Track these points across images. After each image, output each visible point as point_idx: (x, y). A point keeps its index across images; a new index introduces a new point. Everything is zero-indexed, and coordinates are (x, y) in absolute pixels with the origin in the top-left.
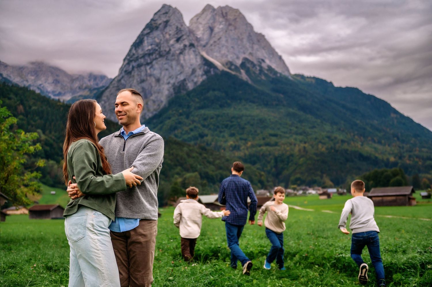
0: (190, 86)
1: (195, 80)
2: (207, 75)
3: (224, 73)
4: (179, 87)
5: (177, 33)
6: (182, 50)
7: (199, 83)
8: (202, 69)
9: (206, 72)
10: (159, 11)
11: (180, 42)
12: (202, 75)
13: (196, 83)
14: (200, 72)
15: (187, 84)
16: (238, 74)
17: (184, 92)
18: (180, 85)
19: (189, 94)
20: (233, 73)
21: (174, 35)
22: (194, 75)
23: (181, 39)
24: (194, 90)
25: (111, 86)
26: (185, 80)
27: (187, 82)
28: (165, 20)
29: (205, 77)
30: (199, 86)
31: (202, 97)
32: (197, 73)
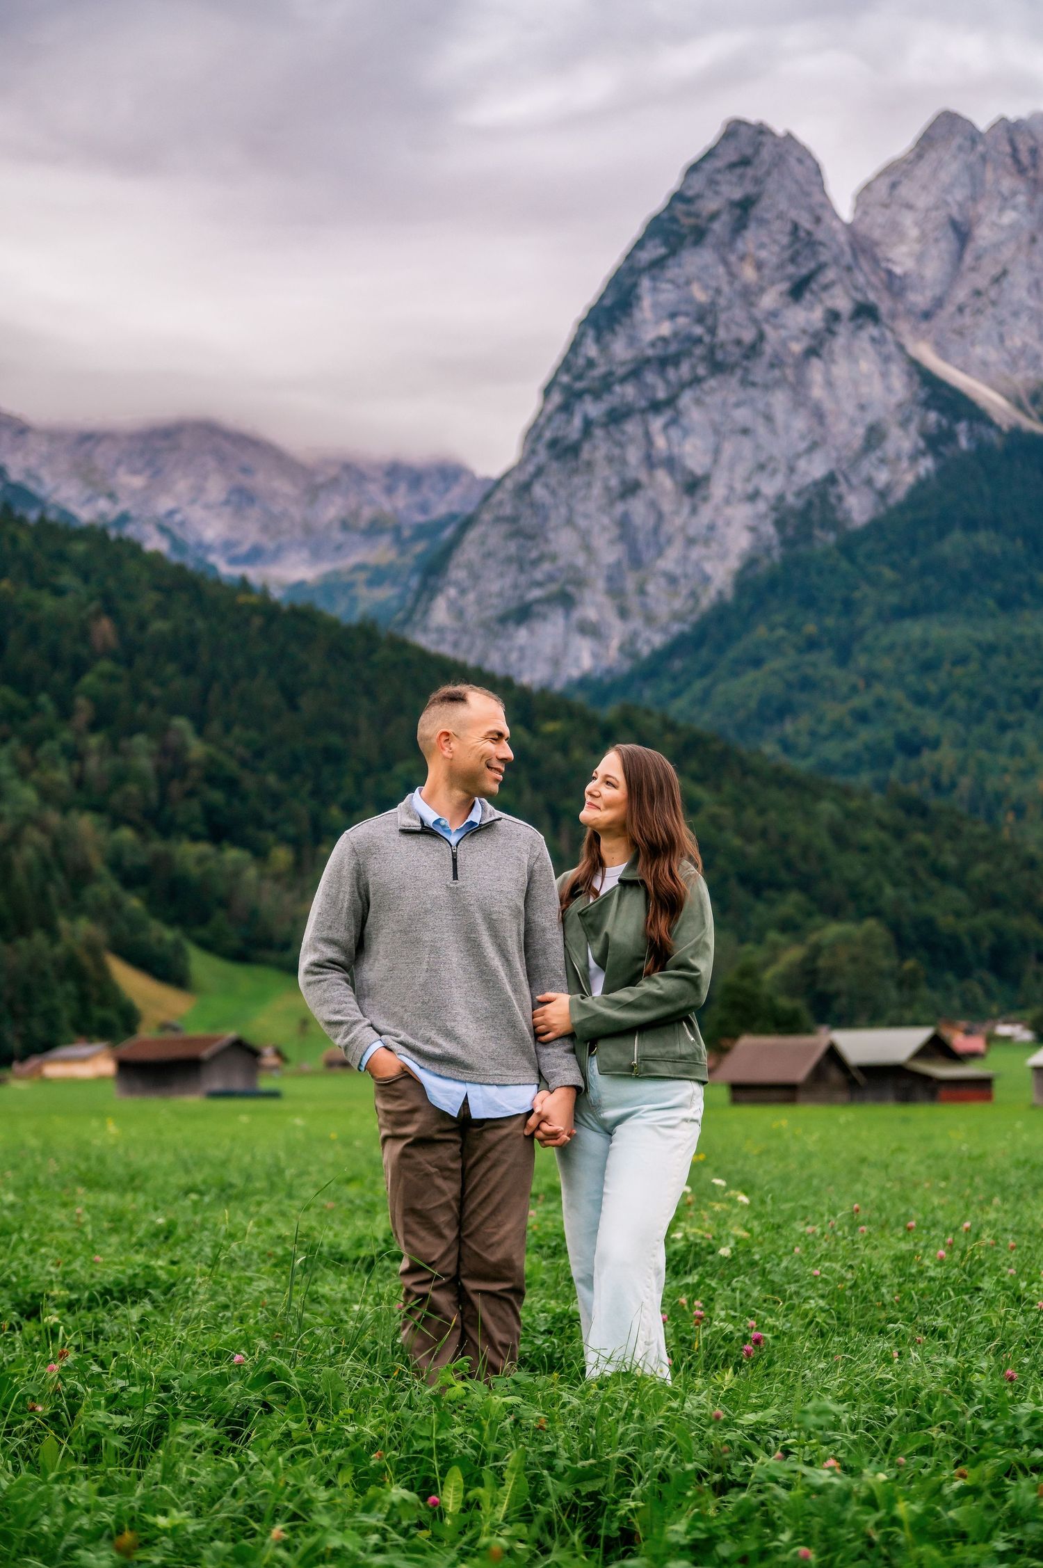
0: (857, 508)
1: (882, 477)
2: (937, 455)
3: (1019, 442)
4: (804, 515)
5: (793, 260)
6: (815, 335)
7: (900, 494)
8: (913, 428)
9: (935, 442)
10: (710, 154)
11: (808, 296)
12: (914, 457)
13: (883, 494)
14: (902, 441)
15: (840, 498)
17: (826, 539)
18: (810, 504)
19: (850, 544)
21: (781, 266)
22: (874, 456)
23: (814, 286)
24: (875, 527)
25: (486, 517)
26: (831, 479)
27: (843, 488)
28: (737, 194)
29: (927, 465)
30: (901, 508)
31: (915, 562)
32: (890, 447)
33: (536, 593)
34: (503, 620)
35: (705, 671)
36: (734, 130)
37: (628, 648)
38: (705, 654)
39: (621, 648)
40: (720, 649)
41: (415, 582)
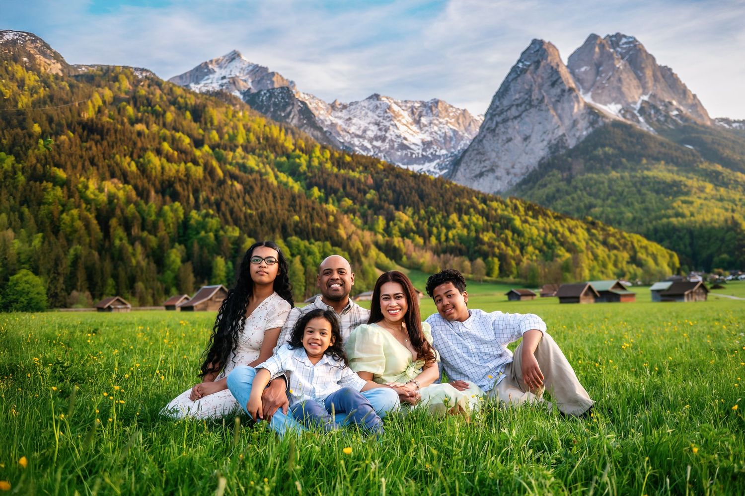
0: (571, 143)
1: (578, 134)
2: (593, 127)
3: (616, 124)
4: (557, 145)
5: (552, 76)
6: (559, 96)
7: (583, 139)
8: (586, 120)
9: (592, 124)
10: (528, 49)
11: (556, 86)
12: (587, 129)
13: (578, 139)
14: (582, 123)
15: (566, 140)
16: (634, 123)
17: (562, 152)
18: (558, 142)
19: (571, 153)
20: (629, 122)
21: (549, 78)
22: (575, 129)
23: (558, 83)
24: (577, 148)
25: (471, 149)
26: (564, 135)
27: (567, 137)
28: (536, 59)
29: (591, 130)
30: (583, 142)
31: (588, 157)
32: (579, 126)
33: (484, 169)
34: (476, 176)
35: (531, 189)
36: (534, 42)
37: (510, 183)
38: (531, 184)
39: (508, 183)
40: (535, 183)
41: (452, 168)
